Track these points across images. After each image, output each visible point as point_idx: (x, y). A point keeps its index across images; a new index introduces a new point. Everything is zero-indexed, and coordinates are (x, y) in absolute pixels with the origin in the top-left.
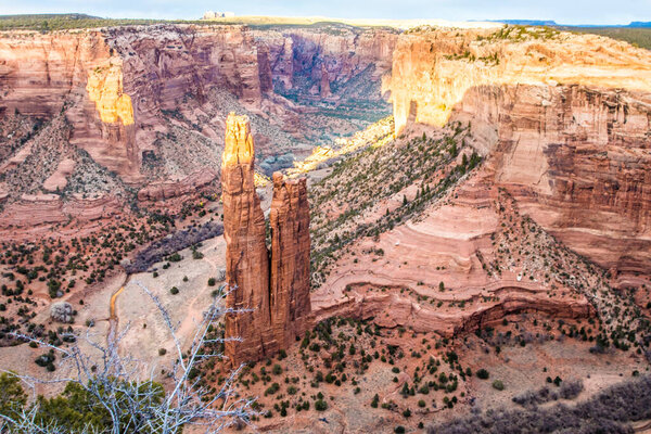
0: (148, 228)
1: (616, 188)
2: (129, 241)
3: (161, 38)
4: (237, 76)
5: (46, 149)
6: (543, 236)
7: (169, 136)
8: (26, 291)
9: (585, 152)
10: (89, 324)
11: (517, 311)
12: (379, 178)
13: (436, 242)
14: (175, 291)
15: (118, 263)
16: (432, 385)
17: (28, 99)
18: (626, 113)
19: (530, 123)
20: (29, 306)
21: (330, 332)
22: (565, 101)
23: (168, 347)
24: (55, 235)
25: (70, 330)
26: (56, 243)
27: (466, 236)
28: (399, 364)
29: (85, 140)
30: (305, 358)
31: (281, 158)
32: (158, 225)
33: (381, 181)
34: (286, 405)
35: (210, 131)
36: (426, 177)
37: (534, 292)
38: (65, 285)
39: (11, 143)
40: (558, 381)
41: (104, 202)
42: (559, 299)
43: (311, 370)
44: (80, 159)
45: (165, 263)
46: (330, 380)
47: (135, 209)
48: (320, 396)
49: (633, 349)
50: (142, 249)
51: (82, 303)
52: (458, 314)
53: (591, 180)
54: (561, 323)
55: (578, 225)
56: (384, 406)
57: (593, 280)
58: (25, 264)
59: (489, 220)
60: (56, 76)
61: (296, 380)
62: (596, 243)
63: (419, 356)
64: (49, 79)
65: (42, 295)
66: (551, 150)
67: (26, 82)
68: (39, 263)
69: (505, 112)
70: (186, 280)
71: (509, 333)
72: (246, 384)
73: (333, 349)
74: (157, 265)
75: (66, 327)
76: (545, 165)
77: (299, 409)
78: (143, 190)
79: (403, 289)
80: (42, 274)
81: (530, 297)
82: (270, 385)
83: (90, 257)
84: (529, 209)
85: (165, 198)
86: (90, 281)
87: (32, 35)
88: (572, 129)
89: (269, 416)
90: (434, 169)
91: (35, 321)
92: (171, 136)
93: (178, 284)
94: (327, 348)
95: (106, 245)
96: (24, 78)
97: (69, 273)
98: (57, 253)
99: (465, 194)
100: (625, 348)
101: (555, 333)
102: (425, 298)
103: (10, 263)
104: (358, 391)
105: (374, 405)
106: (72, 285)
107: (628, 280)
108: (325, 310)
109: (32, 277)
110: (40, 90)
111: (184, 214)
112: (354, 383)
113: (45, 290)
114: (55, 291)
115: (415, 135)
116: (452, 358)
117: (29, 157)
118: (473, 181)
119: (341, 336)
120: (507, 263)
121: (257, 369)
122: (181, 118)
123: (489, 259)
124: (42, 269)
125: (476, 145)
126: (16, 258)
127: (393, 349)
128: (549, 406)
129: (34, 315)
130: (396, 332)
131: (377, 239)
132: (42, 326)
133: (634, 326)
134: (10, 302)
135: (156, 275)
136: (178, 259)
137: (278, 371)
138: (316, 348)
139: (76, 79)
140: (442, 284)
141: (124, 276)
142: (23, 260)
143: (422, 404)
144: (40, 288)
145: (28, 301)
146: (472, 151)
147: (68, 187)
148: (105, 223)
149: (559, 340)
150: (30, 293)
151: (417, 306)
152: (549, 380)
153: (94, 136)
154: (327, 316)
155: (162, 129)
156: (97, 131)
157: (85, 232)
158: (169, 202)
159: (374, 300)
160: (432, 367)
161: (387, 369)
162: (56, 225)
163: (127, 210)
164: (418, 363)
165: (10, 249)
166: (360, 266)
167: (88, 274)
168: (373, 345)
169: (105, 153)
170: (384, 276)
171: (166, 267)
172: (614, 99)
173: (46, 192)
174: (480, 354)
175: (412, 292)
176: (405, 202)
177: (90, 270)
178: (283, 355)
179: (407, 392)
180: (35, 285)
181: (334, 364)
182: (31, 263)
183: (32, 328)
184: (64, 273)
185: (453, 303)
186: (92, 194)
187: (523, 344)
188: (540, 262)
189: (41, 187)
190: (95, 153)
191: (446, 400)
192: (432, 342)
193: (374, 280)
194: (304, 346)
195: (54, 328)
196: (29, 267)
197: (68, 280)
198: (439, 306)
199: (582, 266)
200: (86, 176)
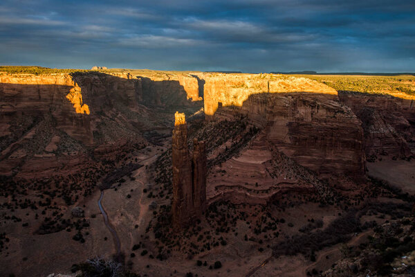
0: (104, 167)
1: (316, 139)
2: (97, 174)
3: (93, 78)
4: (126, 95)
5: (43, 131)
6: (290, 160)
7: (102, 123)
8: (53, 203)
9: (303, 125)
10: (93, 216)
11: (286, 192)
12: (209, 139)
13: (248, 165)
14: (129, 197)
15: (95, 185)
16: (266, 227)
17: (29, 107)
18: (318, 109)
19: (281, 114)
20: (58, 210)
21: (216, 208)
22: (294, 105)
23: (139, 224)
24: (58, 174)
25: (85, 220)
26: (60, 178)
27: (261, 162)
28: (248, 220)
29: (63, 126)
30: (209, 222)
31: (151, 132)
32: (108, 166)
33: (210, 141)
34: (208, 244)
35: (118, 121)
36: (233, 138)
37: (293, 184)
38: (73, 198)
39: (22, 129)
40: (313, 221)
41: (79, 156)
42: (302, 186)
43: (213, 227)
44: (63, 136)
45: (118, 183)
46: (222, 231)
47: (94, 159)
48: (222, 238)
49: (335, 204)
50: (104, 177)
51: (84, 206)
52: (266, 196)
53: (306, 136)
54: (305, 196)
55: (302, 155)
56: (250, 240)
57: (312, 177)
58: (46, 189)
59: (267, 154)
60: (43, 96)
61: (208, 233)
62: (310, 162)
63: (256, 216)
64: (40, 97)
65: (62, 205)
66: (290, 124)
67: (27, 99)
68: (54, 188)
69: (270, 110)
70: (132, 190)
71: (286, 202)
72: (187, 237)
73: (220, 217)
74: (114, 185)
75: (82, 219)
76: (287, 131)
77: (215, 246)
78: (96, 150)
79: (240, 187)
80: (58, 194)
81: (291, 186)
82: (198, 236)
83: (81, 183)
84: (282, 149)
85: (107, 153)
86: (85, 195)
87: (30, 76)
88: (298, 116)
89: (202, 250)
90: (236, 134)
91: (63, 218)
92: (103, 123)
93: (129, 193)
94: (217, 216)
95: (86, 177)
96: (26, 97)
97: (73, 192)
98: (62, 183)
99: (256, 144)
100: (332, 204)
101: (303, 200)
102: (251, 190)
103: (38, 189)
104: (236, 234)
105: (246, 239)
106: (77, 197)
107: (324, 176)
108: (211, 199)
109: (53, 195)
110: (35, 103)
111: (118, 159)
112: (234, 231)
113: (63, 202)
114: (69, 202)
115: (221, 120)
116: (269, 215)
117: (34, 136)
118: (258, 139)
119: (222, 210)
120: (279, 172)
121: (191, 229)
122: (104, 115)
123: (271, 171)
124: (57, 191)
125: (253, 123)
126: (40, 186)
127: (243, 214)
128: (314, 231)
129: (62, 215)
130: (241, 206)
131: (221, 166)
132: (69, 220)
133: (332, 195)
134: (46, 209)
135: (116, 190)
136: (123, 181)
137: (200, 229)
138: (212, 217)
139: (55, 97)
140: (257, 183)
141: (100, 191)
142: (44, 188)
143: (266, 237)
144: (59, 200)
145: (55, 208)
146: (252, 126)
147: (58, 149)
148: (82, 166)
149: (306, 203)
150: (55, 204)
151: (248, 194)
152: (309, 220)
153: (68, 124)
154: (213, 201)
155: (99, 120)
156: (69, 122)
157: (73, 172)
158: (110, 154)
159: (228, 193)
160: (264, 219)
161: (244, 223)
162: (57, 169)
163: (90, 159)
164: (256, 219)
165: (35, 182)
166: (217, 178)
167: (83, 192)
168: (235, 213)
169: (74, 133)
170: (229, 182)
171: (119, 185)
172: (313, 103)
173: (47, 153)
174: (278, 212)
175: (244, 188)
176: (227, 149)
177: (84, 190)
178: (199, 222)
179: (257, 232)
180: (56, 200)
181: (222, 223)
182: (50, 188)
183: (64, 222)
184: (70, 192)
185: (263, 191)
186: (73, 153)
187: (293, 206)
188: (291, 171)
189: (44, 151)
190: (69, 133)
191: (275, 234)
192: (259, 209)
193: (226, 184)
194: (207, 216)
195: (75, 220)
196: (49, 191)
197: (74, 195)
198: (258, 193)
199: (307, 172)
200: (67, 144)
